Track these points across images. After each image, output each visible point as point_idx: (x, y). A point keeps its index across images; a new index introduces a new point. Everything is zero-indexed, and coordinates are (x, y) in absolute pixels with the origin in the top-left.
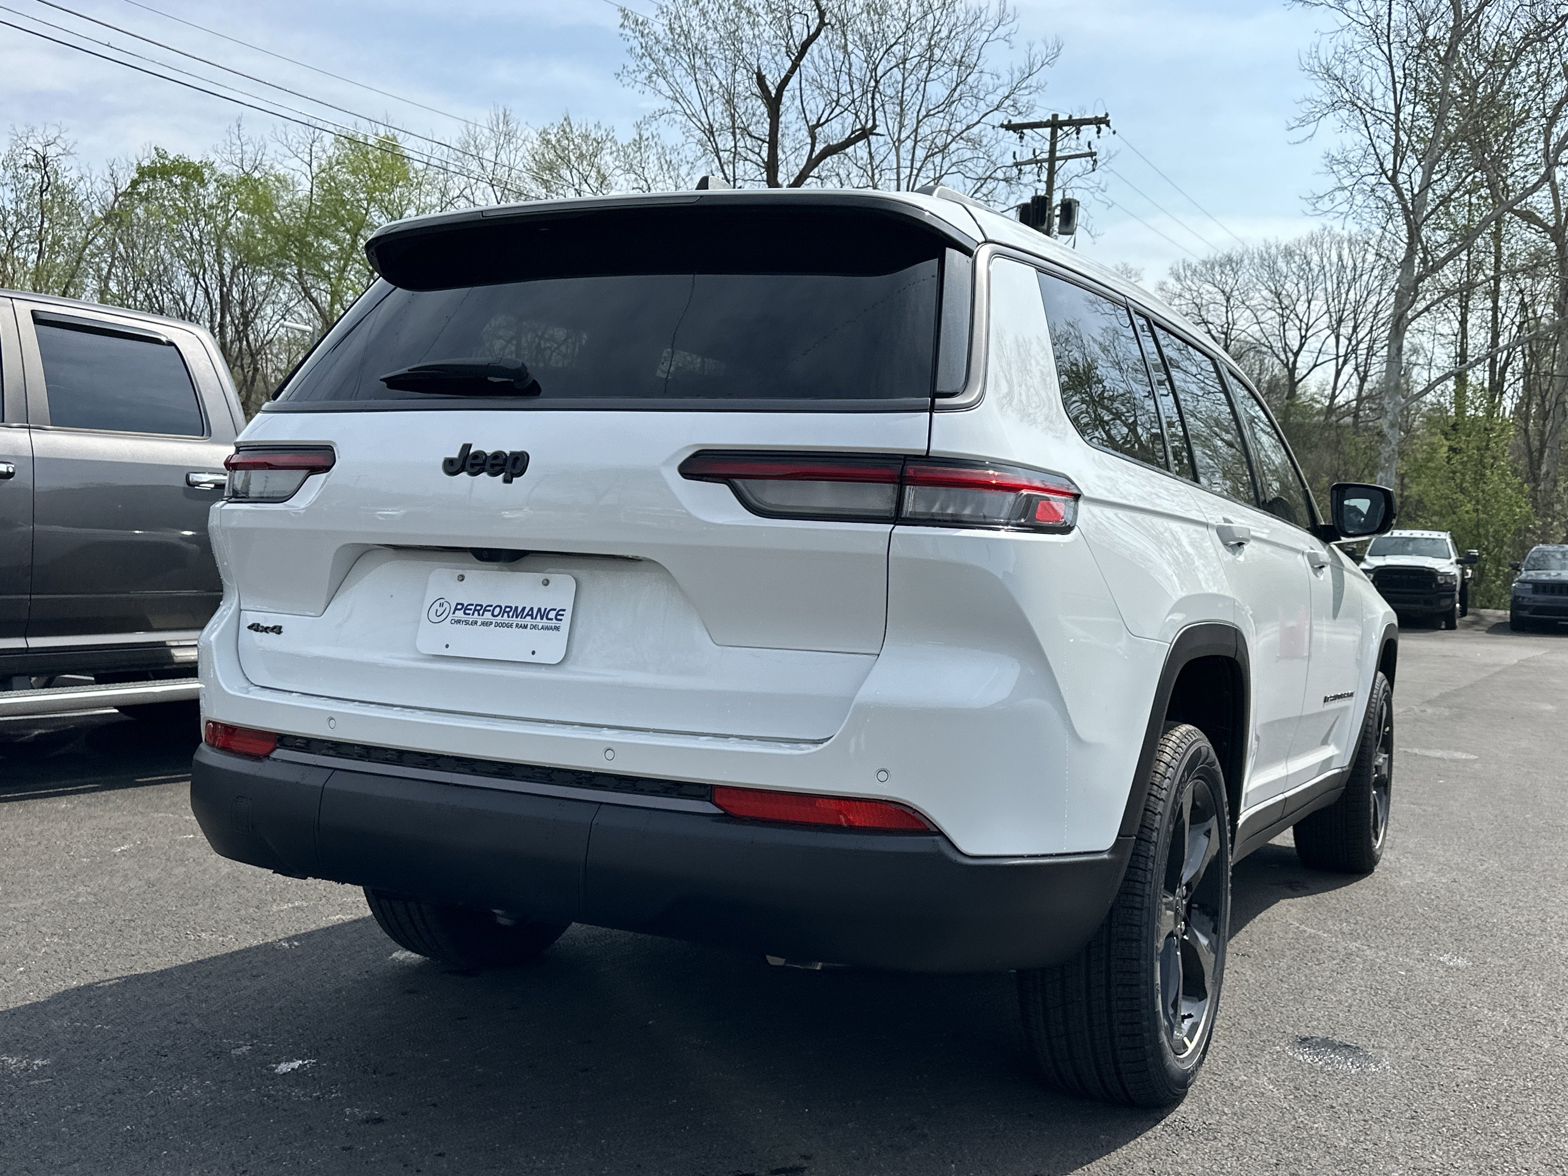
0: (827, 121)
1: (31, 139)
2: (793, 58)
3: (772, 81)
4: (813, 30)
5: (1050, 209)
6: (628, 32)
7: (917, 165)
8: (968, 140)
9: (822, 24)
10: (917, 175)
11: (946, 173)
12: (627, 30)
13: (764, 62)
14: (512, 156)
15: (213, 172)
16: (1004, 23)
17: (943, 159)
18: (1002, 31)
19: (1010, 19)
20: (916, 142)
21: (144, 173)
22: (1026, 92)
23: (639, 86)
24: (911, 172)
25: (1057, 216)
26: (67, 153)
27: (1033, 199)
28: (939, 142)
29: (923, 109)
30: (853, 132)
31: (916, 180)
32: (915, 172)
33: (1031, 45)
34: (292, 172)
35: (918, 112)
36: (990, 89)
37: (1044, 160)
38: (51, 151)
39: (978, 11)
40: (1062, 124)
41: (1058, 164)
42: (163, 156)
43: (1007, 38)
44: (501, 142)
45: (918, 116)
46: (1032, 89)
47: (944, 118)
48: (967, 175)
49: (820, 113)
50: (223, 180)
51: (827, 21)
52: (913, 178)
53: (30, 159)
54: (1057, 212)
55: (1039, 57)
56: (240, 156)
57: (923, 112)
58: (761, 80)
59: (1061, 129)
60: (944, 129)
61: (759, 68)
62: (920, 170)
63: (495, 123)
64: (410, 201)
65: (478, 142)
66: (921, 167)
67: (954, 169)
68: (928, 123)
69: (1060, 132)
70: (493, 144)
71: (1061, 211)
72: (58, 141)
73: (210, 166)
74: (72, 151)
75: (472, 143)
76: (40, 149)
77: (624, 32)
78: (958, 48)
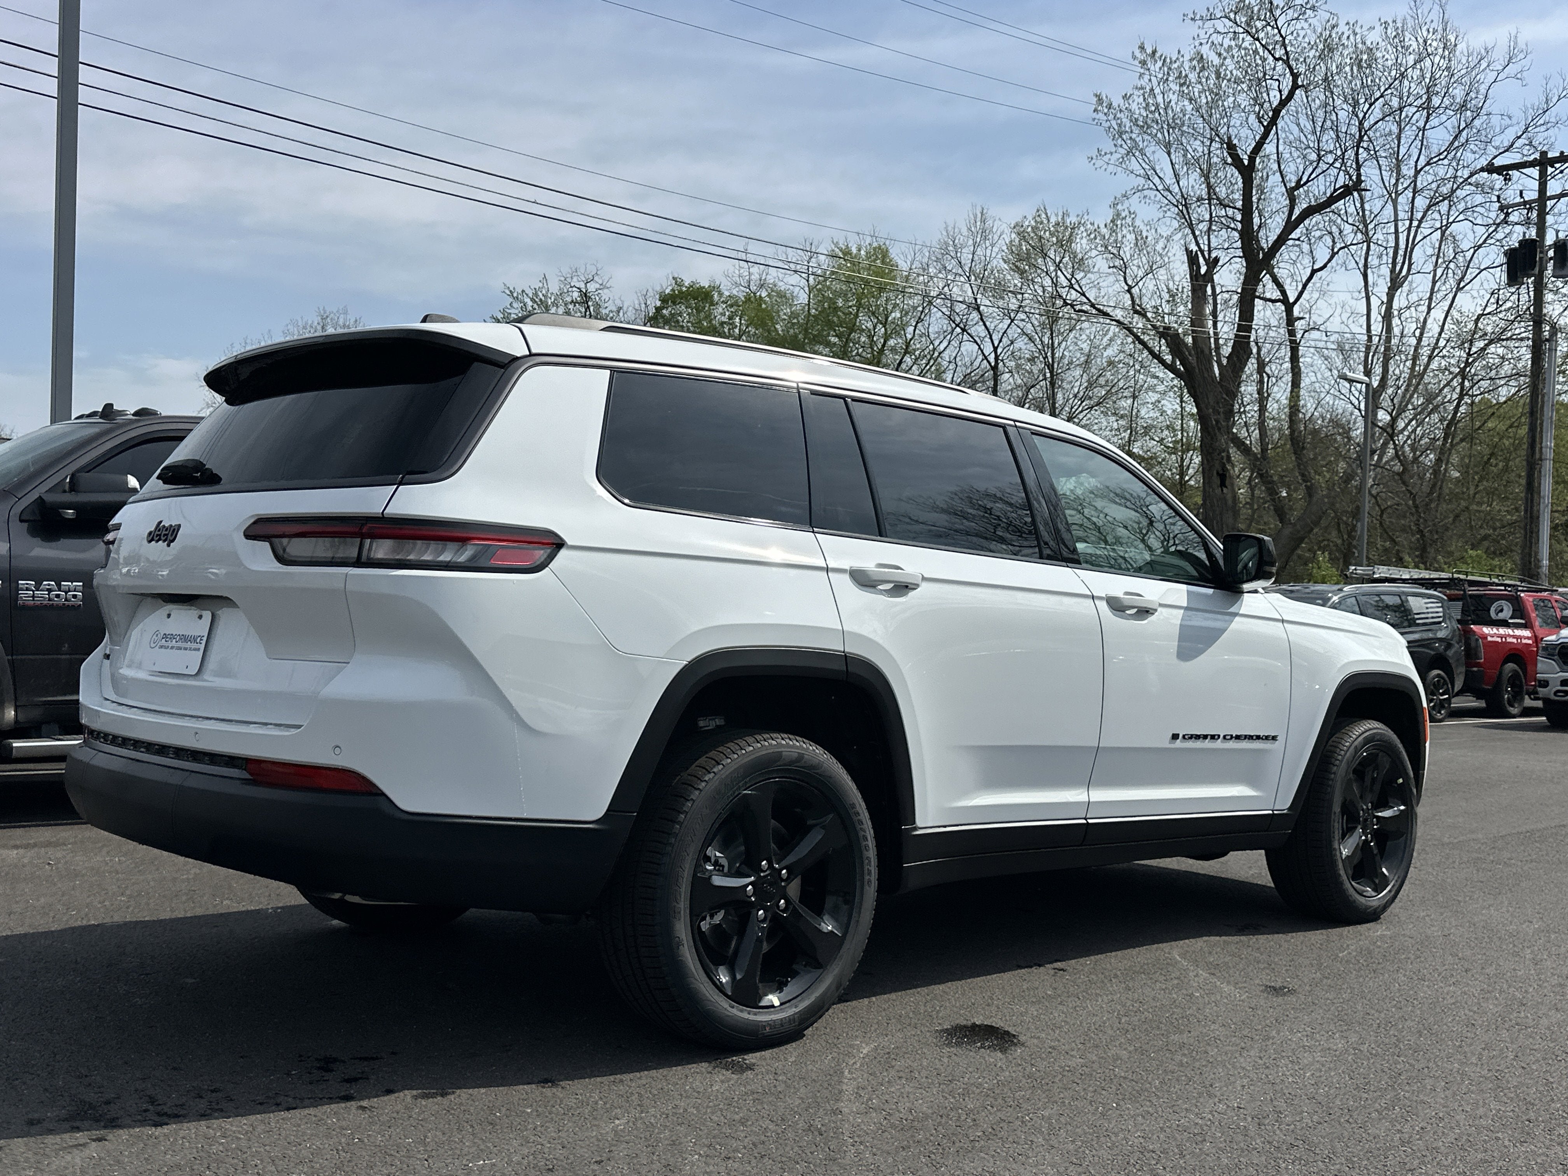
0: (1308, 181)
1: (575, 279)
2: (1265, 124)
3: (1245, 149)
4: (1285, 93)
5: (1541, 252)
6: (1101, 116)
7: (1419, 215)
8: (1477, 185)
9: (1295, 87)
10: (1418, 227)
11: (1454, 222)
12: (1100, 114)
13: (1233, 132)
14: (988, 252)
15: (721, 294)
16: (1514, 61)
17: (1450, 206)
18: (1512, 69)
19: (1522, 56)
20: (1414, 192)
21: (665, 299)
22: (1543, 128)
23: (1111, 168)
24: (1411, 224)
25: (1551, 259)
26: (603, 287)
27: (1520, 242)
28: (1445, 190)
29: (1422, 157)
30: (1335, 191)
31: (1416, 232)
32: (1415, 223)
33: (1547, 79)
34: (791, 288)
35: (1417, 162)
36: (1498, 130)
37: (1534, 201)
38: (592, 287)
39: (1483, 51)
40: (1552, 162)
41: (1550, 203)
42: (678, 282)
43: (1519, 76)
44: (978, 240)
45: (1416, 166)
46: (1549, 125)
47: (1449, 165)
48: (1475, 222)
49: (1300, 174)
50: (731, 302)
51: (1300, 83)
52: (1413, 230)
53: (576, 295)
54: (1551, 253)
55: (1555, 91)
56: (747, 278)
57: (1422, 162)
58: (1231, 148)
59: (1552, 166)
60: (1448, 176)
61: (1229, 138)
62: (1420, 222)
63: (972, 221)
64: (895, 306)
65: (957, 241)
66: (1423, 217)
67: (1461, 217)
68: (1431, 171)
69: (1550, 170)
70: (971, 242)
71: (1555, 252)
72: (596, 278)
73: (717, 288)
74: (608, 285)
75: (951, 243)
76: (582, 286)
77: (1097, 117)
78: (1458, 93)
